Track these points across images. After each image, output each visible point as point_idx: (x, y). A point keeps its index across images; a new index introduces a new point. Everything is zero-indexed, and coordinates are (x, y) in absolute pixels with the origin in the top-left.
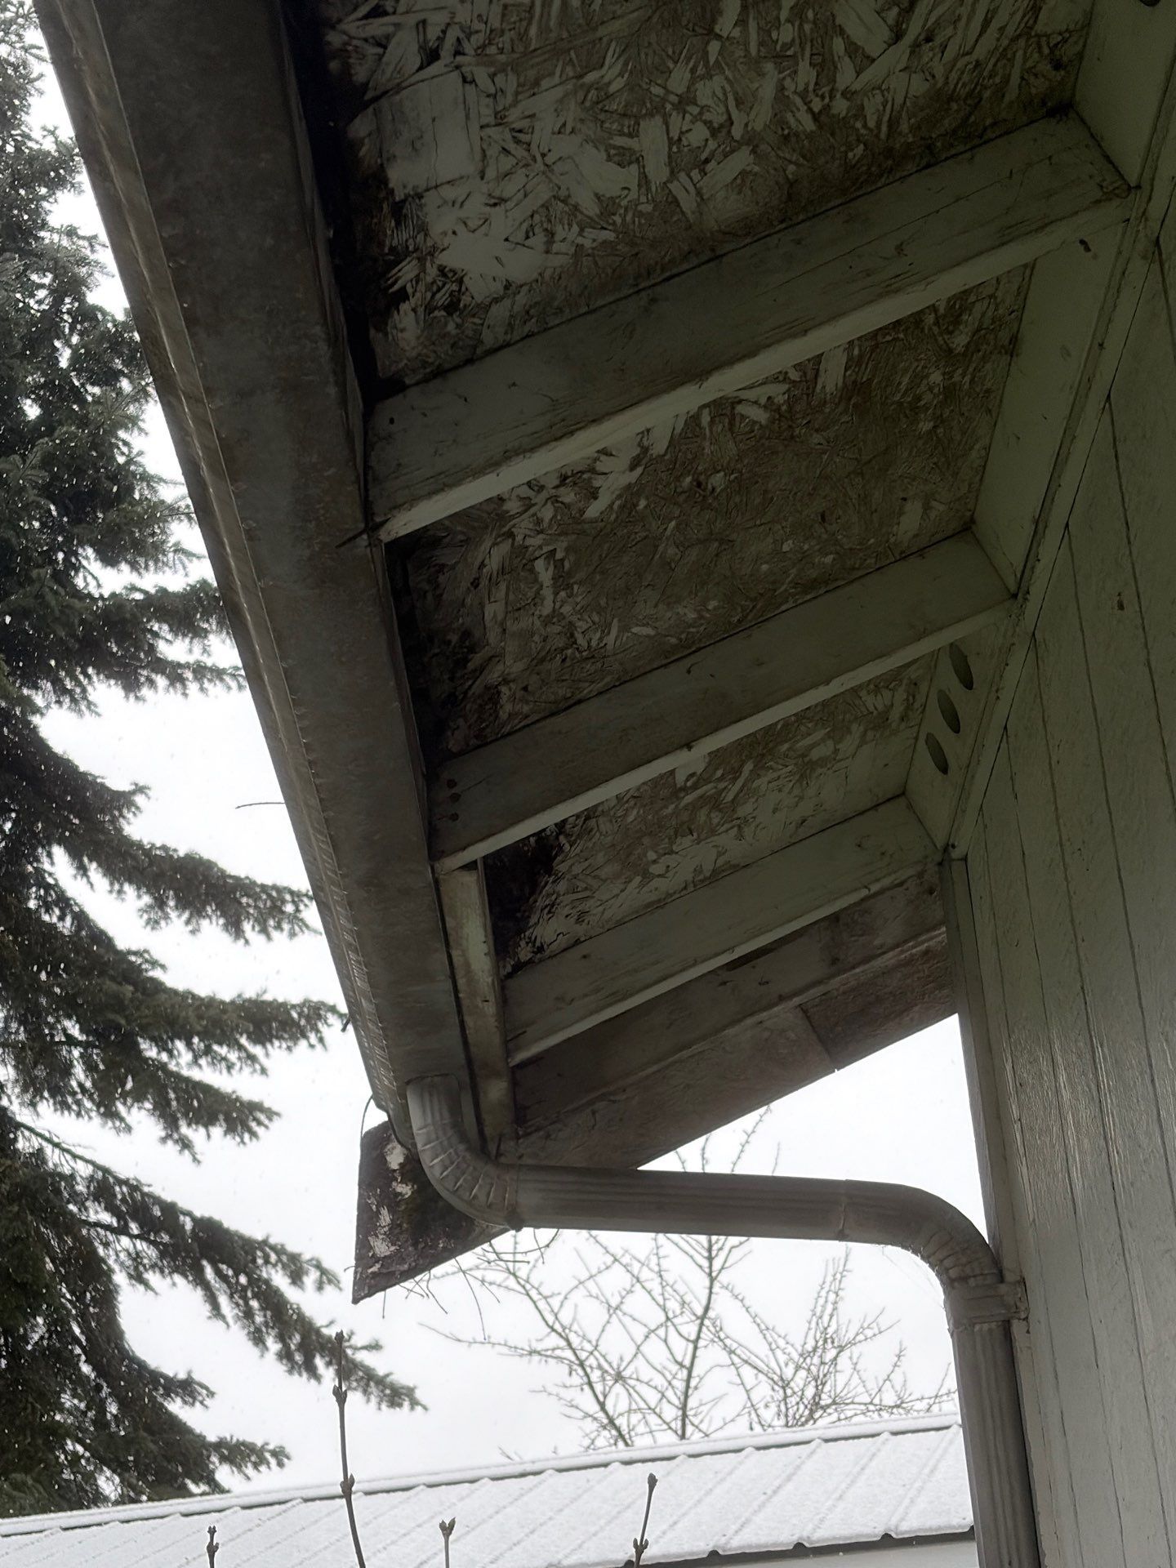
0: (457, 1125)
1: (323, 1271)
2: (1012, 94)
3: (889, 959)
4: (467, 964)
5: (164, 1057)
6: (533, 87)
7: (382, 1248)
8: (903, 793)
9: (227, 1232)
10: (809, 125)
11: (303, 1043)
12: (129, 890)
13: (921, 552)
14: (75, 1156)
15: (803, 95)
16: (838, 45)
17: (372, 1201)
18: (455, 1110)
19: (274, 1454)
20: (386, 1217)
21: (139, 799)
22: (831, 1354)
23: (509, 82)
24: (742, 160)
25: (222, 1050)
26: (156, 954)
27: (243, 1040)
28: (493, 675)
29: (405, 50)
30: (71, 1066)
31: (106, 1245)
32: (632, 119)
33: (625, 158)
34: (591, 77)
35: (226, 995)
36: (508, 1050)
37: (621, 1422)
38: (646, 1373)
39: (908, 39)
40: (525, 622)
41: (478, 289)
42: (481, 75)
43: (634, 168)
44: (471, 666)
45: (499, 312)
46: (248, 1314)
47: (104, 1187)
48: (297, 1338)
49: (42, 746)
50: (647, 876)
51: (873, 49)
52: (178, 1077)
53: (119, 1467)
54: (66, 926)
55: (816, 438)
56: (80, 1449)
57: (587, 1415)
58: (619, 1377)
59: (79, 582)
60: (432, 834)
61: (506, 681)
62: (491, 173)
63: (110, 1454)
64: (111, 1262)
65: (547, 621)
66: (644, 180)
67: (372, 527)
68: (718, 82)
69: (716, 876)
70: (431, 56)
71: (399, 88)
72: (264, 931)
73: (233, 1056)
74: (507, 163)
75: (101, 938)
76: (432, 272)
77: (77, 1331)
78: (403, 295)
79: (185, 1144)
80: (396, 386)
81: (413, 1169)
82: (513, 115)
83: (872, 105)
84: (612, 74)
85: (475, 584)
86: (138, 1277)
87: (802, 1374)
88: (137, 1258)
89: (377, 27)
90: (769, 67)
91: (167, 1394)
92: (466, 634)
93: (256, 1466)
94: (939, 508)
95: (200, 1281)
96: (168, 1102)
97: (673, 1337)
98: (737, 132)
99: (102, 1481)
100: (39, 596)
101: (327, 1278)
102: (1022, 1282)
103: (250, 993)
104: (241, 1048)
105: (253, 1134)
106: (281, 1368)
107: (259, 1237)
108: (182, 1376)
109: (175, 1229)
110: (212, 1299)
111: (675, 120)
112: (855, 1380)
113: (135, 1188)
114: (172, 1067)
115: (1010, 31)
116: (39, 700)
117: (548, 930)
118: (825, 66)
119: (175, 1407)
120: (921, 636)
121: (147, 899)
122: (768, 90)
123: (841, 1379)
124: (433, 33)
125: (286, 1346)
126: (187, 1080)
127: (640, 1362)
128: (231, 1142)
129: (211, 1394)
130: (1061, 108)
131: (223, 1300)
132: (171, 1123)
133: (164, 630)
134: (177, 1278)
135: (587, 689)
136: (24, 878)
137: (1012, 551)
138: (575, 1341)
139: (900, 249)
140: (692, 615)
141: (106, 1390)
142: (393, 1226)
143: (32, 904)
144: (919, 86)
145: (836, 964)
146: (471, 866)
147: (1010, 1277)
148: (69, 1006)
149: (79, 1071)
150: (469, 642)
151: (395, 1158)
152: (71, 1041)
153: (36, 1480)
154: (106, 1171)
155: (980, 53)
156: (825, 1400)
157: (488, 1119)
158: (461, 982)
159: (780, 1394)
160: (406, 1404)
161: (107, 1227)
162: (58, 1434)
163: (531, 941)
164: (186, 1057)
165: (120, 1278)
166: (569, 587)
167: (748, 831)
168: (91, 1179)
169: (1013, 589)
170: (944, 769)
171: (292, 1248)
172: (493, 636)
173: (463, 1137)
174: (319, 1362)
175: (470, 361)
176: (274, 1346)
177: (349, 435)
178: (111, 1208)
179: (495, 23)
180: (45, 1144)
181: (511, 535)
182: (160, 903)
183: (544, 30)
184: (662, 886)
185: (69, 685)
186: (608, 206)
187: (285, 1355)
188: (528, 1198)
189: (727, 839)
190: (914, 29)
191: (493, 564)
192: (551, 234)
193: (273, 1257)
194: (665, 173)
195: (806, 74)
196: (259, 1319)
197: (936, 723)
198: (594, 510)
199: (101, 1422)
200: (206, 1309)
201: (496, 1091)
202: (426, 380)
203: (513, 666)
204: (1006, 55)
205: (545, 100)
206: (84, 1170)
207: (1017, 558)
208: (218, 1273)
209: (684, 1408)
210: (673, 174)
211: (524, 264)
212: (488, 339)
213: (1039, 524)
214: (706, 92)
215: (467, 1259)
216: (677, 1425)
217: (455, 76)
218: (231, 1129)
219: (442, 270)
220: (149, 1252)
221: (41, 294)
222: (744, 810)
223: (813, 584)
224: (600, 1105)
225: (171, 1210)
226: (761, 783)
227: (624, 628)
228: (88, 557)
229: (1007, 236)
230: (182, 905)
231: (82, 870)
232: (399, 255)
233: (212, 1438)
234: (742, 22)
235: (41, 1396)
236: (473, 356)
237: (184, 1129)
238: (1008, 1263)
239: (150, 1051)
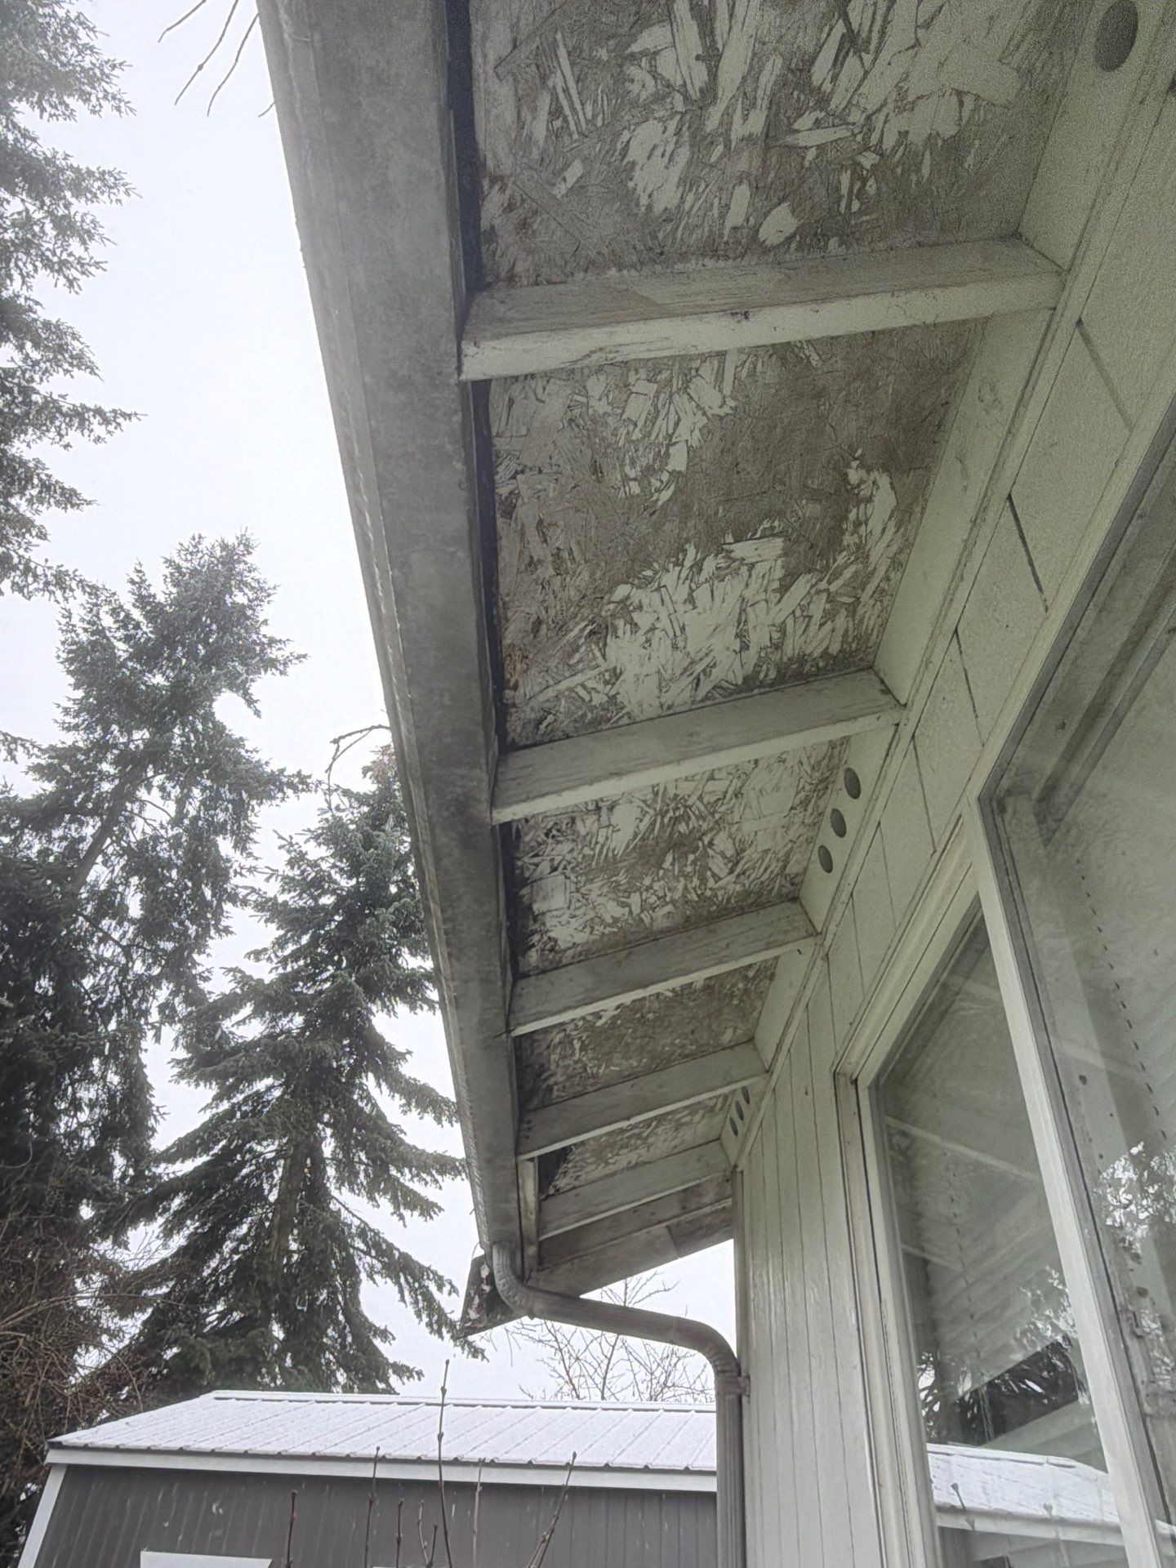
0: (512, 1267)
1: (452, 1286)
2: (775, 892)
3: (707, 1210)
4: (525, 1198)
5: (399, 1175)
6: (592, 881)
7: (473, 1315)
8: (719, 1139)
9: (413, 1261)
10: (696, 899)
11: (459, 1178)
12: (397, 1096)
13: (731, 1047)
14: (354, 1215)
15: (694, 889)
16: (709, 874)
17: (472, 1292)
18: (513, 1260)
19: (418, 1373)
20: (477, 1300)
21: (408, 1056)
22: (675, 1359)
23: (584, 879)
24: (669, 908)
25: (424, 1176)
26: (404, 1127)
27: (434, 1172)
28: (552, 1081)
29: (545, 867)
30: (358, 1173)
31: (360, 1259)
32: (628, 893)
33: (624, 905)
34: (614, 879)
35: (430, 1150)
36: (539, 1234)
37: (575, 1381)
38: (589, 1359)
39: (736, 873)
40: (567, 1062)
41: (562, 945)
42: (573, 877)
43: (627, 909)
44: (543, 1077)
45: (570, 953)
46: (416, 1302)
47: (363, 1232)
48: (436, 1317)
49: (372, 1028)
50: (607, 1164)
51: (722, 876)
52: (403, 1185)
53: (347, 1370)
54: (367, 1109)
55: (691, 1004)
56: (331, 1357)
57: (560, 1376)
58: (577, 1359)
59: (400, 962)
60: (517, 1144)
61: (556, 1084)
62: (572, 907)
63: (346, 1363)
64: (361, 1268)
65: (576, 1062)
66: (631, 912)
67: (508, 1031)
68: (662, 883)
69: (637, 1165)
70: (555, 869)
71: (541, 879)
72: (451, 1122)
73: (428, 1179)
74: (578, 904)
75: (381, 1116)
76: (545, 938)
77: (340, 1298)
78: (533, 946)
79: (402, 1217)
80: (526, 975)
81: (491, 1279)
82: (583, 890)
83: (720, 893)
84: (622, 878)
85: (548, 1047)
86: (370, 1277)
87: (660, 1369)
88: (372, 1267)
89: (536, 860)
90: (682, 879)
91: (374, 1336)
92: (543, 1065)
93: (408, 1378)
94: (739, 1032)
95: (398, 1283)
96: (397, 1197)
97: (604, 1343)
98: (668, 899)
99: (338, 1375)
100: (382, 967)
101: (454, 1290)
102: (748, 1377)
103: (440, 1151)
104: (432, 1176)
105: (431, 1218)
106: (427, 1330)
107: (427, 1265)
108: (382, 1327)
109: (391, 1256)
110: (401, 1291)
111: (645, 895)
112: (684, 1376)
113: (377, 1234)
114: (402, 1180)
115: (775, 872)
116: (374, 1008)
117: (562, 1182)
118: (703, 880)
119: (377, 1342)
120: (729, 1084)
121: (404, 1101)
122: (681, 886)
123: (678, 1374)
124: (556, 863)
125: (431, 1320)
126: (407, 1188)
127: (587, 1353)
128: (422, 1219)
129: (394, 1339)
130: (795, 899)
131: (406, 1293)
132: (397, 1207)
133: (430, 985)
134: (388, 1280)
135: (590, 1089)
136: (354, 1085)
137: (768, 1055)
138: (560, 1338)
139: (728, 945)
140: (635, 1064)
141: (348, 1329)
142: (480, 1305)
143: (355, 1097)
144: (738, 888)
145: (685, 1210)
146: (532, 1160)
147: (744, 1374)
148: (362, 1145)
149: (362, 1175)
150: (543, 1068)
151: (485, 1273)
152: (361, 1162)
153: (310, 1371)
154: (366, 1224)
155: (763, 879)
156: (669, 1384)
157: (526, 1260)
158: (522, 1205)
159: (649, 1378)
160: (480, 1357)
161: (362, 1251)
162: (323, 1348)
163: (555, 1186)
164: (409, 1176)
165: (363, 1276)
166: (586, 1050)
167: (652, 1149)
168: (359, 1227)
169: (767, 1067)
170: (736, 1133)
171: (440, 1273)
172: (553, 1067)
173: (514, 1273)
174: (444, 1330)
175: (556, 968)
176: (425, 1319)
177: (504, 997)
178: (365, 1242)
179: (580, 860)
180: (343, 1210)
181: (565, 1030)
182: (409, 1104)
183: (597, 863)
184: (611, 1168)
185: (388, 1003)
186: (616, 920)
187: (430, 1324)
188: (538, 1306)
189: (642, 1151)
190: (738, 870)
191: (557, 1040)
192: (592, 928)
193: (431, 1276)
194: (639, 911)
195: (696, 882)
196: (421, 1305)
197: (734, 1114)
198: (599, 1023)
199: (343, 1346)
200: (398, 1296)
201: (532, 1250)
202: (538, 974)
203: (560, 1078)
204: (772, 880)
205: (595, 886)
206: (356, 1222)
207: (770, 1058)
208: (406, 1280)
209: (605, 1378)
210: (642, 911)
211: (581, 938)
212: (564, 961)
213: (779, 1047)
214: (656, 886)
215: (510, 1325)
216: (600, 1386)
217: (563, 877)
218: (422, 1214)
219: (549, 938)
220: (378, 1266)
221: (406, 845)
222: (651, 1140)
223: (687, 1056)
224: (576, 1261)
225: (391, 1246)
226: (659, 1130)
227: (607, 1067)
228: (405, 950)
229: (768, 946)
230: (418, 1105)
231: (379, 1085)
232: (533, 933)
233: (391, 1361)
234: (672, 864)
235: (318, 1328)
236: (558, 966)
237: (402, 1210)
238: (743, 1366)
239: (393, 1172)
